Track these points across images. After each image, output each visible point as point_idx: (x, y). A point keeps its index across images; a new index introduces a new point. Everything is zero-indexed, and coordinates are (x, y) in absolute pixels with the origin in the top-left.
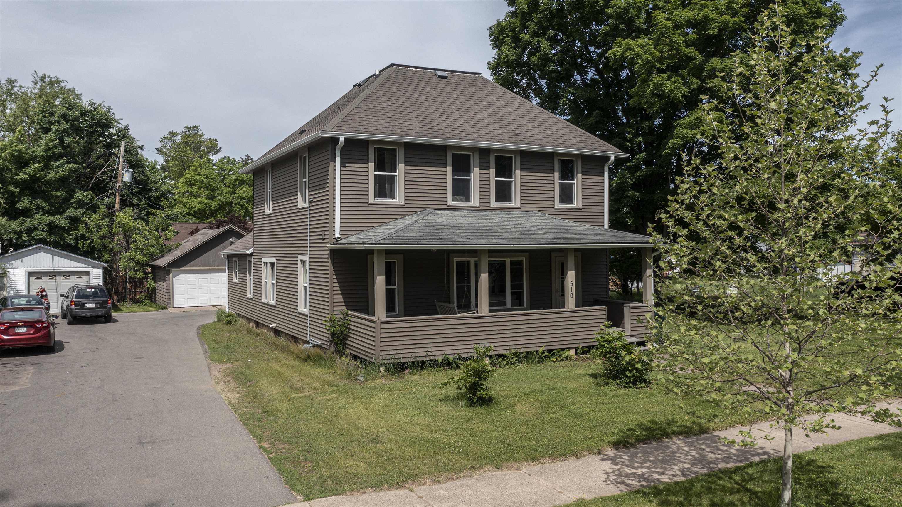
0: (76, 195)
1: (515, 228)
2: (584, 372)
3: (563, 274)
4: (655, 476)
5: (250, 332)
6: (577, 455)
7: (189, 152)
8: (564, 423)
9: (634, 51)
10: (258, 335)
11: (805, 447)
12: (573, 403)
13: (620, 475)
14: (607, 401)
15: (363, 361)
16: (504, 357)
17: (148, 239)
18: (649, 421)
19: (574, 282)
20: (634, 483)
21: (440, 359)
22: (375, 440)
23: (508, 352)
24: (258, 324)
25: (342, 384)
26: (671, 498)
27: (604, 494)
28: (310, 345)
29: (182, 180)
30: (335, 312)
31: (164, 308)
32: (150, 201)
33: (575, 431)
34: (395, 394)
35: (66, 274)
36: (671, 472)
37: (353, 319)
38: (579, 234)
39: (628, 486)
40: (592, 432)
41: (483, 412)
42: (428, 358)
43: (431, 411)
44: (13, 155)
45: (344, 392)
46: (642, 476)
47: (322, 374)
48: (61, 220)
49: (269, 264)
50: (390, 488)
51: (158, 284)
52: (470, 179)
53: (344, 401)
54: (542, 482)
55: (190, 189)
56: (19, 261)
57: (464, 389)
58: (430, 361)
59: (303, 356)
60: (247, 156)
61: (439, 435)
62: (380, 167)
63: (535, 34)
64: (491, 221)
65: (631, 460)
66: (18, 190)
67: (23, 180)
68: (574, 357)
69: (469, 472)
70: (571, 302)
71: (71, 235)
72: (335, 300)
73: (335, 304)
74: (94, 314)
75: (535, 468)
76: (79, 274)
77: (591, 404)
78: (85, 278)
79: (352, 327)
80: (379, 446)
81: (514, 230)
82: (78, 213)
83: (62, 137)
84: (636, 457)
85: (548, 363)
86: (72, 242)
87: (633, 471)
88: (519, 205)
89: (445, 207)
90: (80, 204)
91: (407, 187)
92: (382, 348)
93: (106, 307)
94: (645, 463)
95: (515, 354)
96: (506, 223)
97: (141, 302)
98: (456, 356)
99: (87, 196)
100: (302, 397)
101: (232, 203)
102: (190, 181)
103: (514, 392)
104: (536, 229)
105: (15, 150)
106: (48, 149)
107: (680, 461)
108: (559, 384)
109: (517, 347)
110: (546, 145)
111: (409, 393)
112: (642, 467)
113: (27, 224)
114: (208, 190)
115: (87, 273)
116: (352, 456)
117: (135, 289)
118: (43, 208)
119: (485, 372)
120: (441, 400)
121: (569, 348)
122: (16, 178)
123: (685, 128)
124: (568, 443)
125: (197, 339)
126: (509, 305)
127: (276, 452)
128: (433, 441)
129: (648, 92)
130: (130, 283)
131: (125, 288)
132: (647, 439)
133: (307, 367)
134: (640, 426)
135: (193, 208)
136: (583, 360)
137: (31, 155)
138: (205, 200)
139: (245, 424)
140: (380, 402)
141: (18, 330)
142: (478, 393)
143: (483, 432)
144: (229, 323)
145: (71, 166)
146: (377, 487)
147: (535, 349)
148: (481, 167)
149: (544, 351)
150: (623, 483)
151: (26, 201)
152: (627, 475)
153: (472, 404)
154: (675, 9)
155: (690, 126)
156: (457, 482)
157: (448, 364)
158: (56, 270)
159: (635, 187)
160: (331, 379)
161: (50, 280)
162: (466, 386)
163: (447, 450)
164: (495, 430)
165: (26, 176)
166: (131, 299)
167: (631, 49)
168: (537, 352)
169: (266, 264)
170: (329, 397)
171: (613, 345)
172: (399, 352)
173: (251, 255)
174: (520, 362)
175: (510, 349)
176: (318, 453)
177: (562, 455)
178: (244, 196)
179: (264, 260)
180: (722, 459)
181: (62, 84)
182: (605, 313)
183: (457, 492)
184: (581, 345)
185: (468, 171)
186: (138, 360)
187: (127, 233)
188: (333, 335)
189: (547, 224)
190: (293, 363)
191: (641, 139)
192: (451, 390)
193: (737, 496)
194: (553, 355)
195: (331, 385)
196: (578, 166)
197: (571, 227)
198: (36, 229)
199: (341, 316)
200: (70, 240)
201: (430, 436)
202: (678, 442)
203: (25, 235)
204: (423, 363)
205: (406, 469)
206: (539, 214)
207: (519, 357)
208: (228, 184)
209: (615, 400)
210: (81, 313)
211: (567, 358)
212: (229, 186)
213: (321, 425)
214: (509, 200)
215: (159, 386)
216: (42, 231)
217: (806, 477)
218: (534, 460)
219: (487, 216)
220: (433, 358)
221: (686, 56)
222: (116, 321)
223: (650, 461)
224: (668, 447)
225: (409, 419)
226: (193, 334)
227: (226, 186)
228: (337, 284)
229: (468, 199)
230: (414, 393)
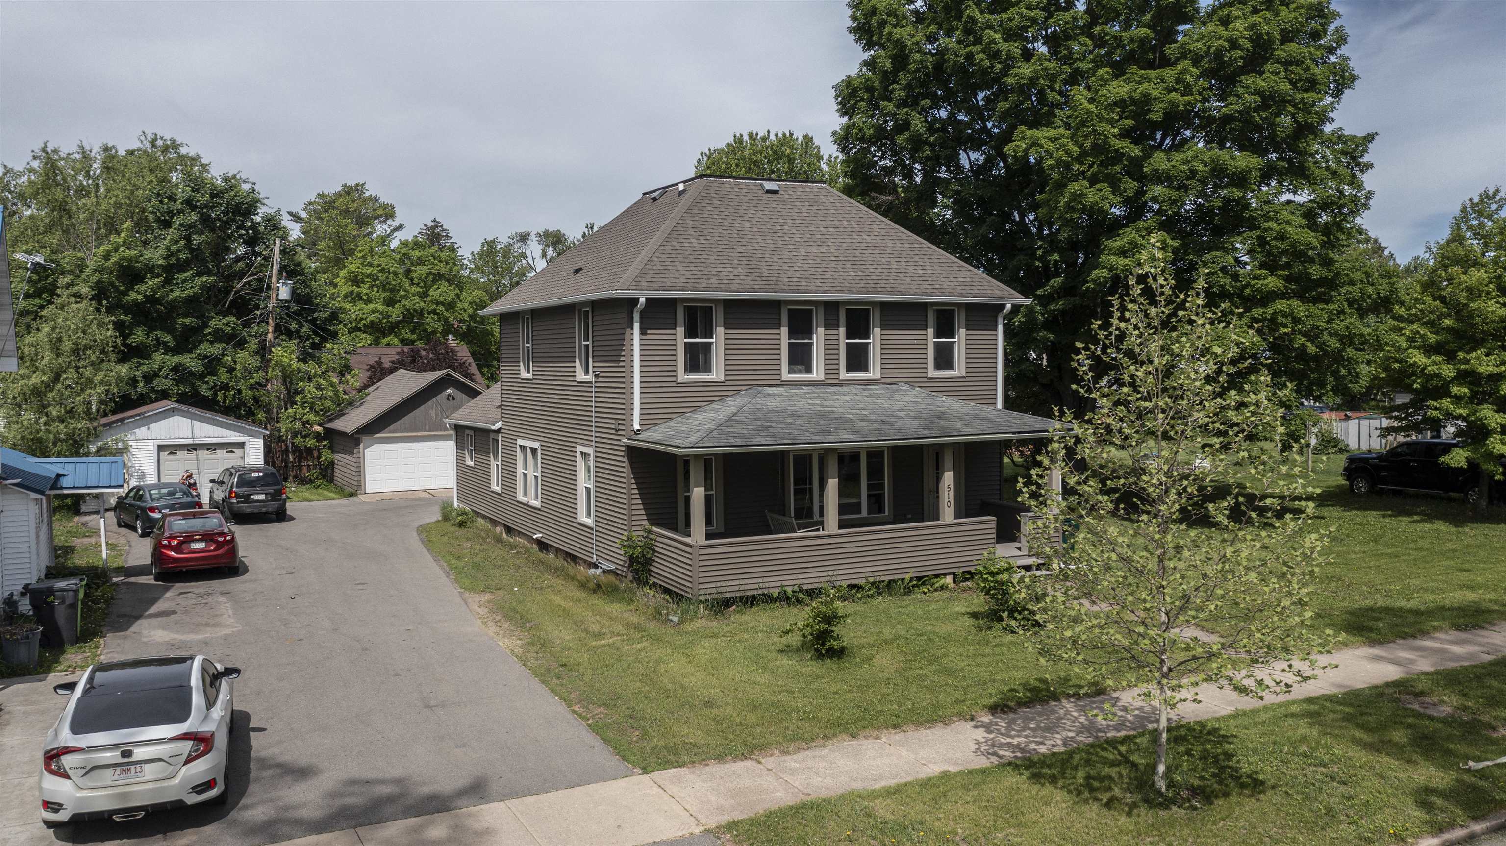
0: (213, 323)
1: (873, 413)
2: (963, 610)
3: (938, 478)
4: (1033, 746)
5: (499, 540)
6: (945, 721)
7: (350, 227)
8: (932, 681)
9: (1042, 147)
10: (512, 547)
11: (1215, 712)
12: (945, 655)
13: (993, 746)
14: (988, 651)
15: (678, 598)
16: (858, 587)
17: (322, 390)
18: (1036, 679)
19: (952, 487)
20: (1007, 754)
21: (775, 592)
22: (709, 704)
23: (864, 581)
24: (509, 530)
25: (652, 626)
26: (1045, 771)
27: (971, 766)
28: (600, 570)
29: (343, 273)
30: (634, 528)
31: (352, 495)
32: (315, 325)
33: (945, 691)
34: (722, 641)
35: (212, 447)
36: (1052, 742)
37: (659, 539)
38: (960, 419)
39: (1000, 757)
40: (965, 693)
41: (834, 666)
42: (760, 592)
43: (771, 665)
44: (121, 266)
45: (659, 639)
46: (1017, 747)
47: (622, 613)
48: (190, 361)
49: (528, 450)
50: (735, 759)
51: (338, 457)
52: (812, 344)
53: (660, 652)
54: (904, 752)
55: (356, 289)
56: (144, 429)
57: (810, 637)
58: (764, 594)
59: (591, 585)
60: (434, 221)
61: (783, 697)
62: (691, 332)
63: (903, 104)
64: (840, 403)
65: (1009, 728)
66: (129, 318)
67: (136, 303)
68: (952, 585)
69: (821, 742)
70: (947, 514)
71: (207, 383)
72: (634, 513)
73: (634, 518)
74: (264, 510)
75: (897, 736)
76: (230, 447)
77: (968, 656)
78: (238, 452)
79: (657, 549)
80: (715, 711)
81: (872, 416)
82: (215, 350)
83: (190, 235)
84: (1015, 724)
85: (917, 595)
86: (209, 394)
87: (1009, 740)
88: (878, 376)
89: (779, 382)
90: (219, 336)
91: (728, 357)
92: (701, 580)
93: (280, 500)
94: (1024, 730)
95: (873, 584)
96: (862, 405)
97: (311, 482)
98: (796, 588)
99: (228, 324)
100: (604, 646)
101: (422, 310)
102: (356, 276)
103: (871, 640)
104: (901, 414)
105: (123, 259)
106: (169, 256)
107: (1064, 729)
108: (929, 628)
109: (876, 574)
110: (915, 294)
111: (739, 641)
112: (1019, 736)
113: (144, 368)
114: (384, 290)
115: (241, 445)
116: (685, 723)
117: (300, 461)
118: (165, 343)
119: (836, 617)
120: (782, 651)
121: (945, 575)
122: (125, 299)
123: (1116, 254)
124: (936, 707)
125: (426, 553)
126: (864, 513)
127: (593, 717)
128: (776, 705)
129: (1062, 204)
130: (294, 453)
131: (286, 461)
132: (1029, 702)
133: (598, 602)
134: (1025, 685)
135: (362, 319)
136: (964, 591)
137: (146, 265)
138: (381, 308)
139: (543, 682)
140: (705, 654)
141: (194, 546)
142: (828, 643)
143: (836, 693)
144: (461, 525)
145: (204, 279)
146: (720, 758)
147: (900, 577)
148: (827, 327)
149: (911, 579)
150: (995, 754)
151: (140, 333)
152: (1001, 746)
153: (819, 656)
154: (1101, 86)
155: (1123, 253)
156: (808, 753)
157: (785, 598)
158: (197, 441)
159: (1048, 325)
160: (635, 619)
161: (189, 457)
162: (812, 634)
163: (794, 715)
164: (849, 691)
165: (140, 297)
166: (295, 477)
167: (1039, 145)
168: (902, 580)
169: (523, 448)
170: (639, 646)
171: (999, 578)
172: (724, 584)
173: (498, 431)
174: (880, 594)
175: (866, 578)
176: (643, 718)
177: (928, 721)
178: (442, 299)
179: (520, 442)
180: (1113, 726)
181: (183, 151)
182: (994, 526)
183: (810, 763)
184: (961, 570)
185: (809, 333)
186: (361, 587)
187: (287, 378)
188: (631, 558)
189: (916, 403)
190: (580, 594)
191: (1056, 257)
192: (795, 639)
193: (1116, 769)
194: (924, 584)
195: (638, 628)
196: (960, 318)
197: (949, 408)
198: (156, 375)
199: (642, 533)
200: (204, 390)
201: (773, 698)
202: (1068, 705)
203: (141, 385)
204: (754, 597)
205: (750, 739)
206: (905, 387)
207: (878, 588)
208: (416, 281)
209: (997, 650)
210: (246, 508)
211: (943, 588)
212: (418, 284)
213: (638, 684)
214: (865, 369)
215: (411, 627)
216: (166, 378)
217: (1200, 748)
218: (895, 727)
219: (836, 394)
220: (766, 592)
221: (1117, 151)
222: (293, 519)
223: (1030, 729)
224: (1054, 712)
225: (745, 677)
226: (415, 542)
227: (413, 284)
228: (636, 491)
229: (809, 370)
230: (747, 640)
